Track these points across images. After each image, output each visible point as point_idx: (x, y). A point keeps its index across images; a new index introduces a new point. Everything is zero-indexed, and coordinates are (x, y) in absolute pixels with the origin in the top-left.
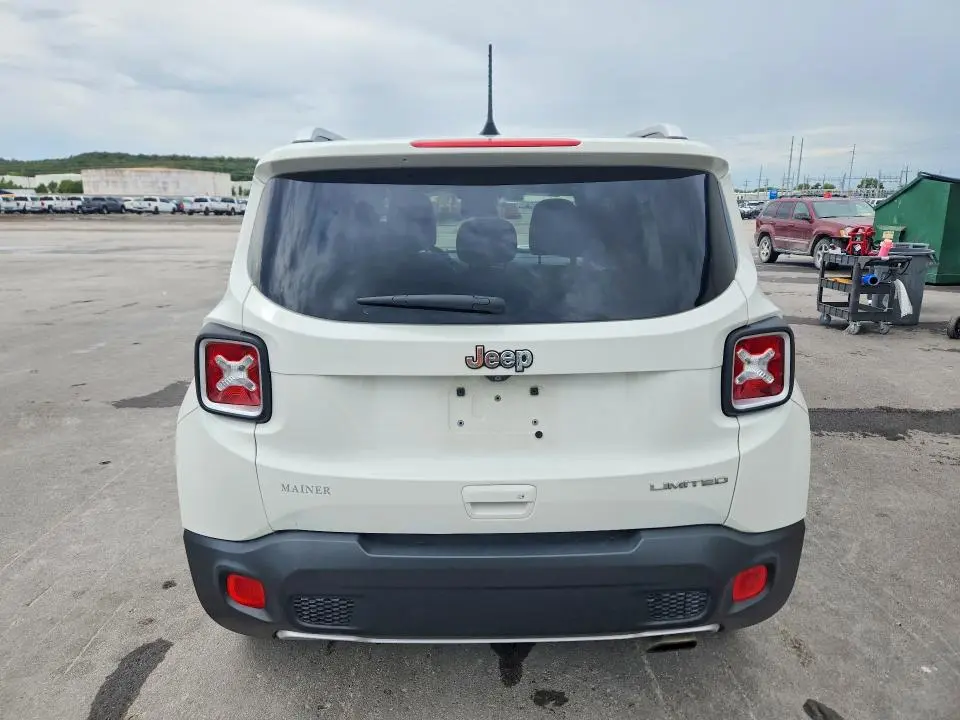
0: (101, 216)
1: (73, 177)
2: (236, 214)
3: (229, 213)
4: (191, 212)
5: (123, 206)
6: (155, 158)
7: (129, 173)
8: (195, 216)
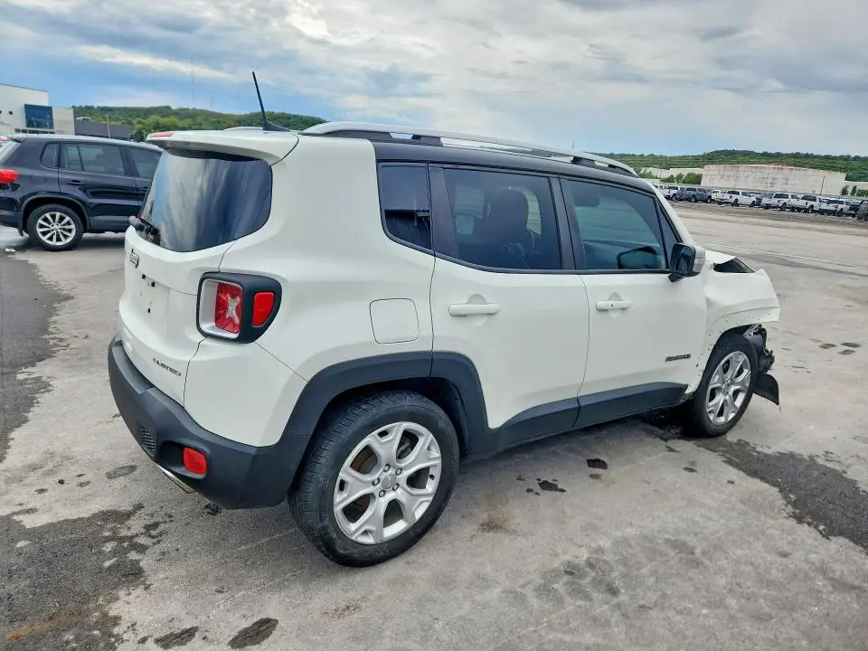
0: (688, 204)
1: (697, 171)
2: (814, 211)
3: (806, 211)
4: (768, 207)
5: (710, 197)
6: (778, 155)
7: (744, 169)
8: (770, 211)
